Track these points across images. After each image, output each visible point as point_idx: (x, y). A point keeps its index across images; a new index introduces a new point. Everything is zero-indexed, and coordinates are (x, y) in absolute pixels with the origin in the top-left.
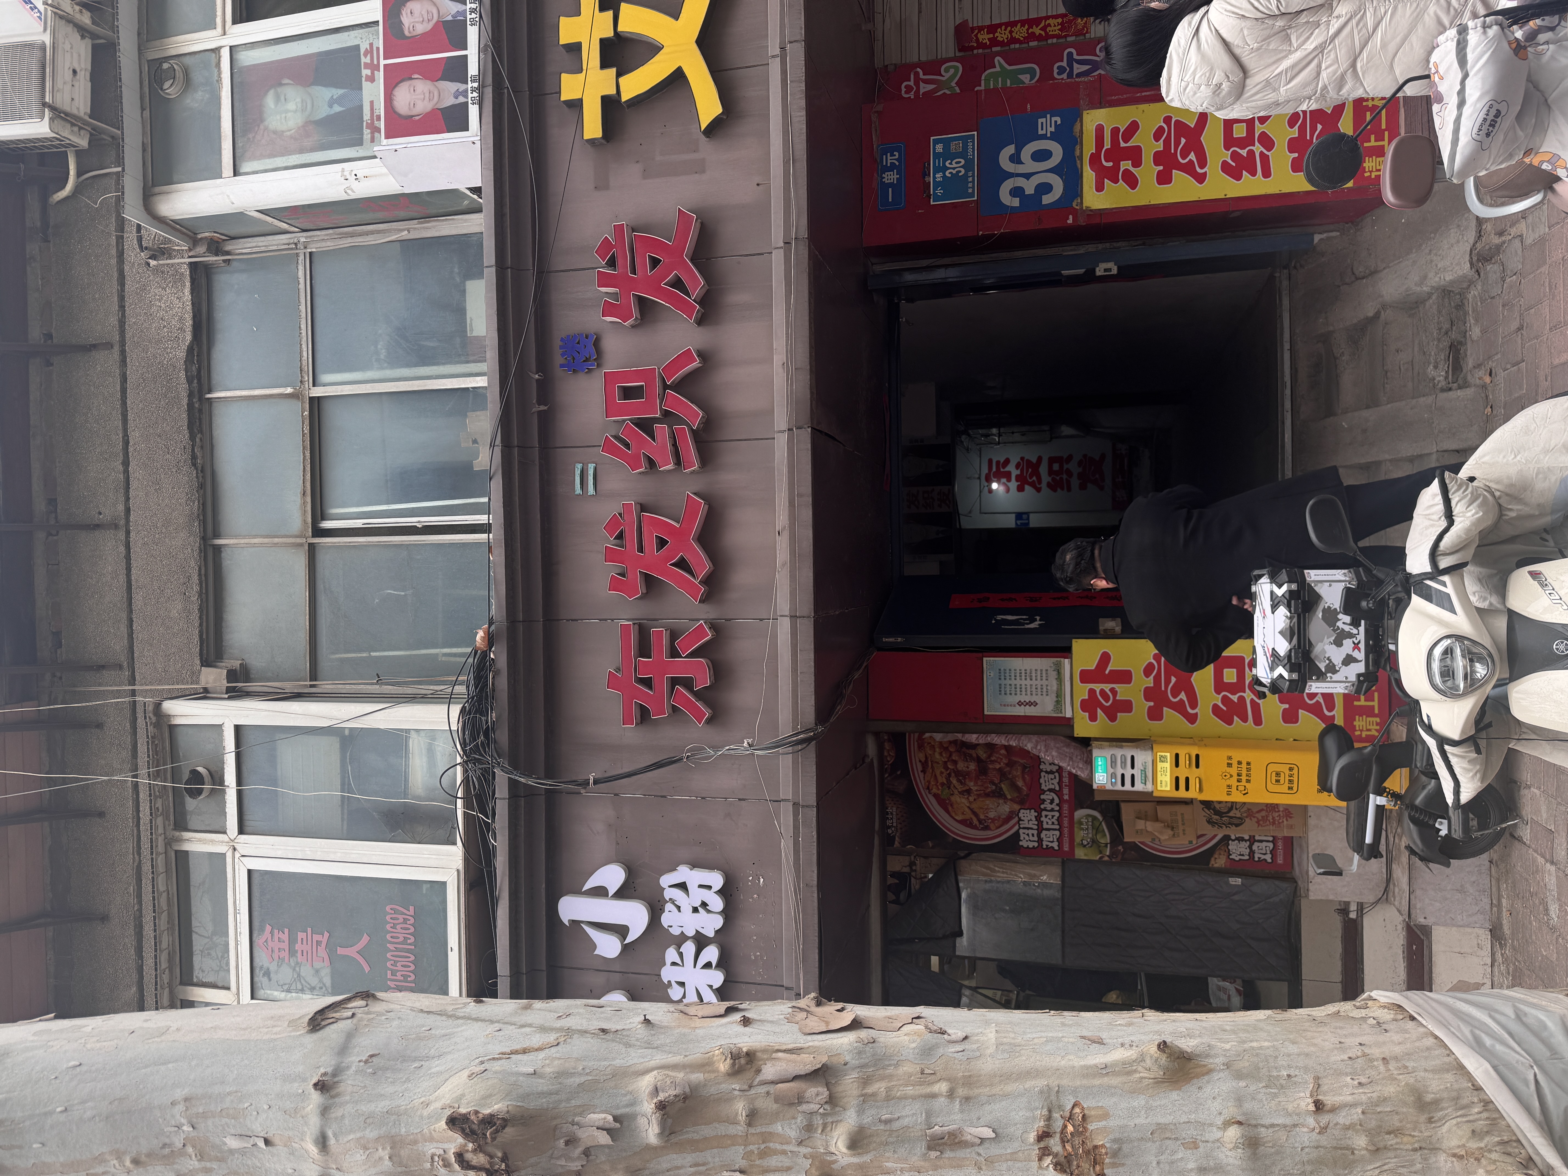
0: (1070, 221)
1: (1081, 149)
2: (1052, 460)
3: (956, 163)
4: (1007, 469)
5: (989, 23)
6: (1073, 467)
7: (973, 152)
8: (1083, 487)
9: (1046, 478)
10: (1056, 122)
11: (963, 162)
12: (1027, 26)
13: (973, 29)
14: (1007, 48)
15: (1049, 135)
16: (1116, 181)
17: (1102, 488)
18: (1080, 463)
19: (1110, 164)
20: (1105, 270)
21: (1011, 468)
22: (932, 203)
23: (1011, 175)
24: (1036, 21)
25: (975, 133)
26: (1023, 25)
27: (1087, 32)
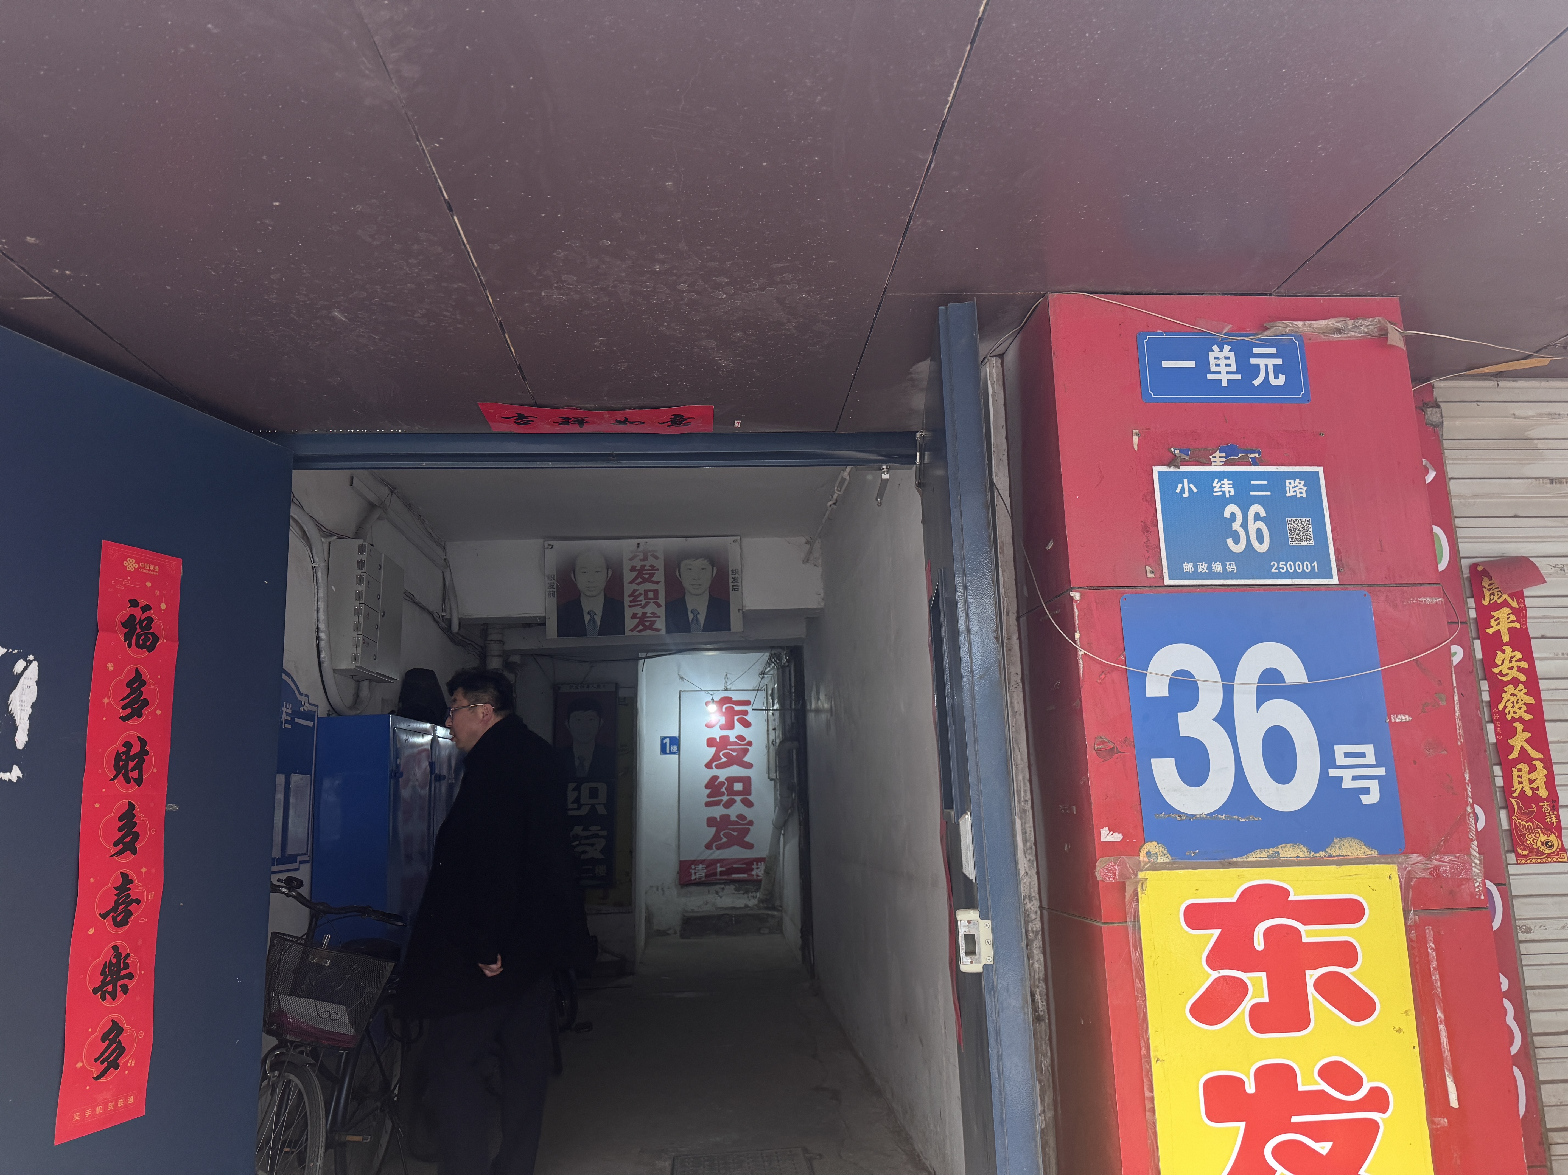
0: (1107, 836)
1: (1298, 862)
2: (746, 781)
3: (1259, 532)
4: (737, 724)
5: (1532, 634)
6: (738, 808)
7: (1287, 575)
8: (711, 822)
9: (723, 774)
10: (1367, 791)
11: (1262, 548)
12: (1528, 717)
13: (1519, 596)
14: (1480, 674)
15: (1333, 773)
16: (1215, 959)
17: (708, 846)
18: (741, 817)
19: (1259, 944)
20: (971, 939)
21: (739, 729)
22: (1156, 469)
23: (1228, 673)
24: (1539, 740)
25: (1335, 580)
26: (1530, 709)
27: (1519, 856)
